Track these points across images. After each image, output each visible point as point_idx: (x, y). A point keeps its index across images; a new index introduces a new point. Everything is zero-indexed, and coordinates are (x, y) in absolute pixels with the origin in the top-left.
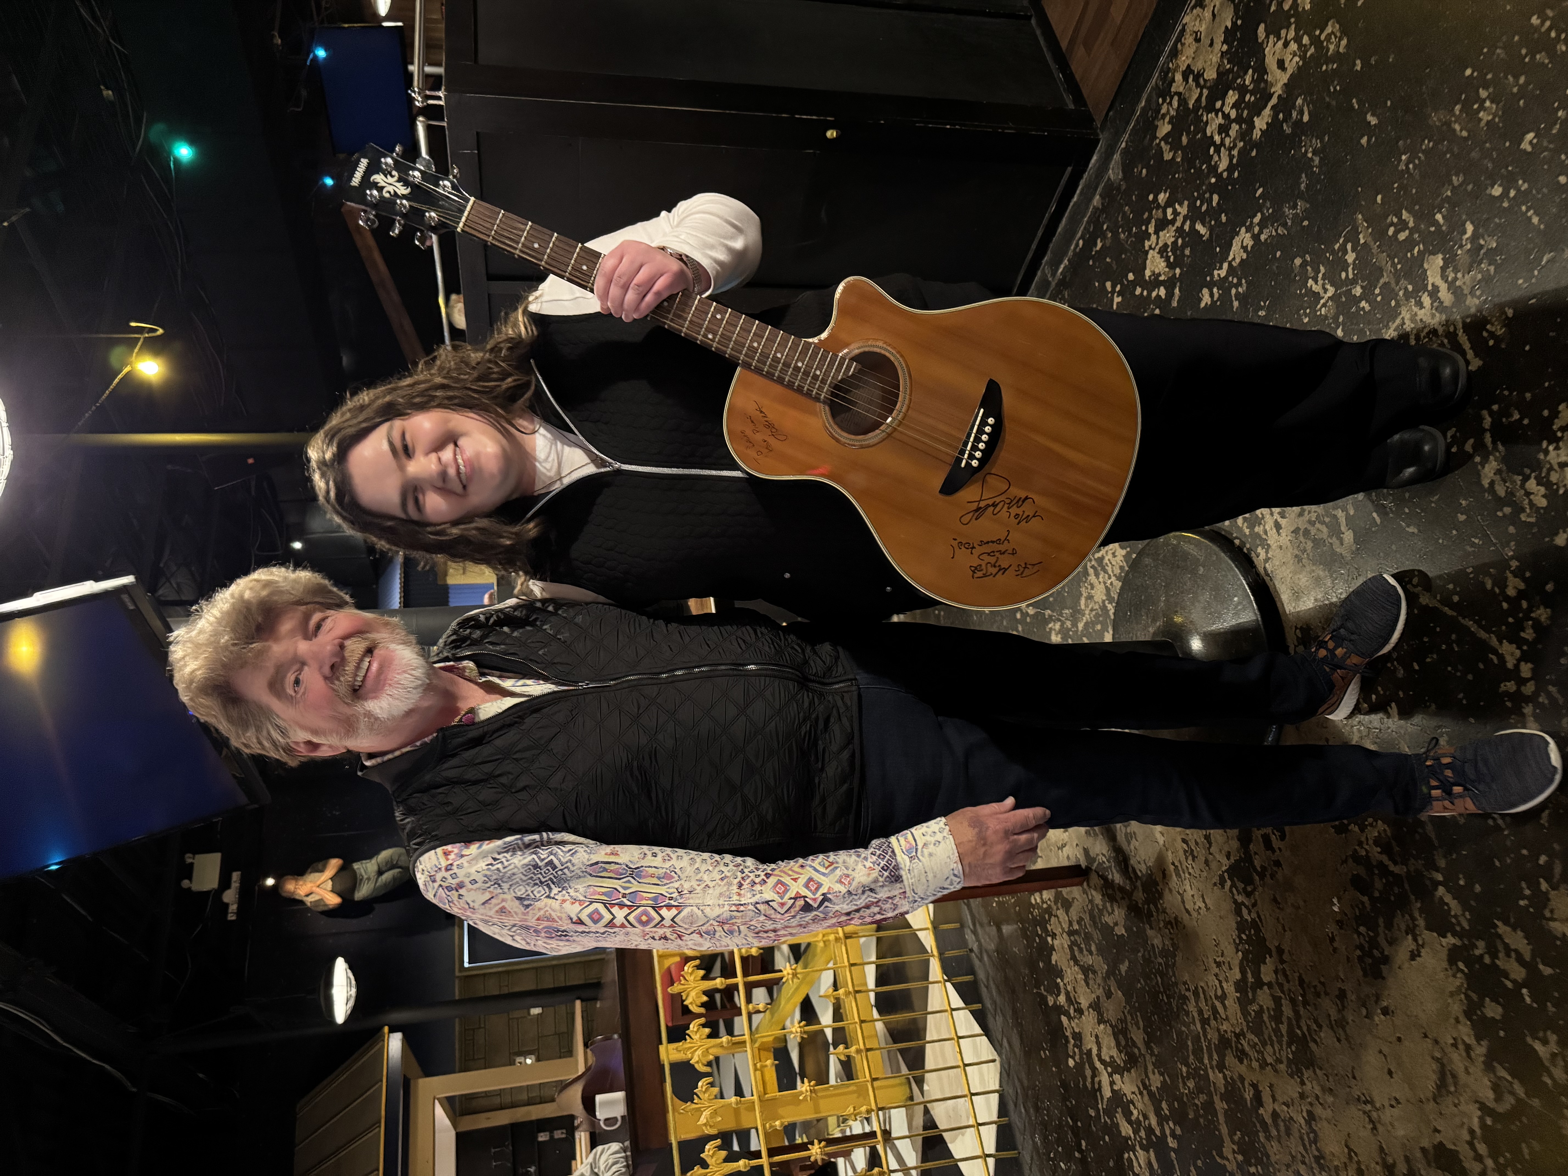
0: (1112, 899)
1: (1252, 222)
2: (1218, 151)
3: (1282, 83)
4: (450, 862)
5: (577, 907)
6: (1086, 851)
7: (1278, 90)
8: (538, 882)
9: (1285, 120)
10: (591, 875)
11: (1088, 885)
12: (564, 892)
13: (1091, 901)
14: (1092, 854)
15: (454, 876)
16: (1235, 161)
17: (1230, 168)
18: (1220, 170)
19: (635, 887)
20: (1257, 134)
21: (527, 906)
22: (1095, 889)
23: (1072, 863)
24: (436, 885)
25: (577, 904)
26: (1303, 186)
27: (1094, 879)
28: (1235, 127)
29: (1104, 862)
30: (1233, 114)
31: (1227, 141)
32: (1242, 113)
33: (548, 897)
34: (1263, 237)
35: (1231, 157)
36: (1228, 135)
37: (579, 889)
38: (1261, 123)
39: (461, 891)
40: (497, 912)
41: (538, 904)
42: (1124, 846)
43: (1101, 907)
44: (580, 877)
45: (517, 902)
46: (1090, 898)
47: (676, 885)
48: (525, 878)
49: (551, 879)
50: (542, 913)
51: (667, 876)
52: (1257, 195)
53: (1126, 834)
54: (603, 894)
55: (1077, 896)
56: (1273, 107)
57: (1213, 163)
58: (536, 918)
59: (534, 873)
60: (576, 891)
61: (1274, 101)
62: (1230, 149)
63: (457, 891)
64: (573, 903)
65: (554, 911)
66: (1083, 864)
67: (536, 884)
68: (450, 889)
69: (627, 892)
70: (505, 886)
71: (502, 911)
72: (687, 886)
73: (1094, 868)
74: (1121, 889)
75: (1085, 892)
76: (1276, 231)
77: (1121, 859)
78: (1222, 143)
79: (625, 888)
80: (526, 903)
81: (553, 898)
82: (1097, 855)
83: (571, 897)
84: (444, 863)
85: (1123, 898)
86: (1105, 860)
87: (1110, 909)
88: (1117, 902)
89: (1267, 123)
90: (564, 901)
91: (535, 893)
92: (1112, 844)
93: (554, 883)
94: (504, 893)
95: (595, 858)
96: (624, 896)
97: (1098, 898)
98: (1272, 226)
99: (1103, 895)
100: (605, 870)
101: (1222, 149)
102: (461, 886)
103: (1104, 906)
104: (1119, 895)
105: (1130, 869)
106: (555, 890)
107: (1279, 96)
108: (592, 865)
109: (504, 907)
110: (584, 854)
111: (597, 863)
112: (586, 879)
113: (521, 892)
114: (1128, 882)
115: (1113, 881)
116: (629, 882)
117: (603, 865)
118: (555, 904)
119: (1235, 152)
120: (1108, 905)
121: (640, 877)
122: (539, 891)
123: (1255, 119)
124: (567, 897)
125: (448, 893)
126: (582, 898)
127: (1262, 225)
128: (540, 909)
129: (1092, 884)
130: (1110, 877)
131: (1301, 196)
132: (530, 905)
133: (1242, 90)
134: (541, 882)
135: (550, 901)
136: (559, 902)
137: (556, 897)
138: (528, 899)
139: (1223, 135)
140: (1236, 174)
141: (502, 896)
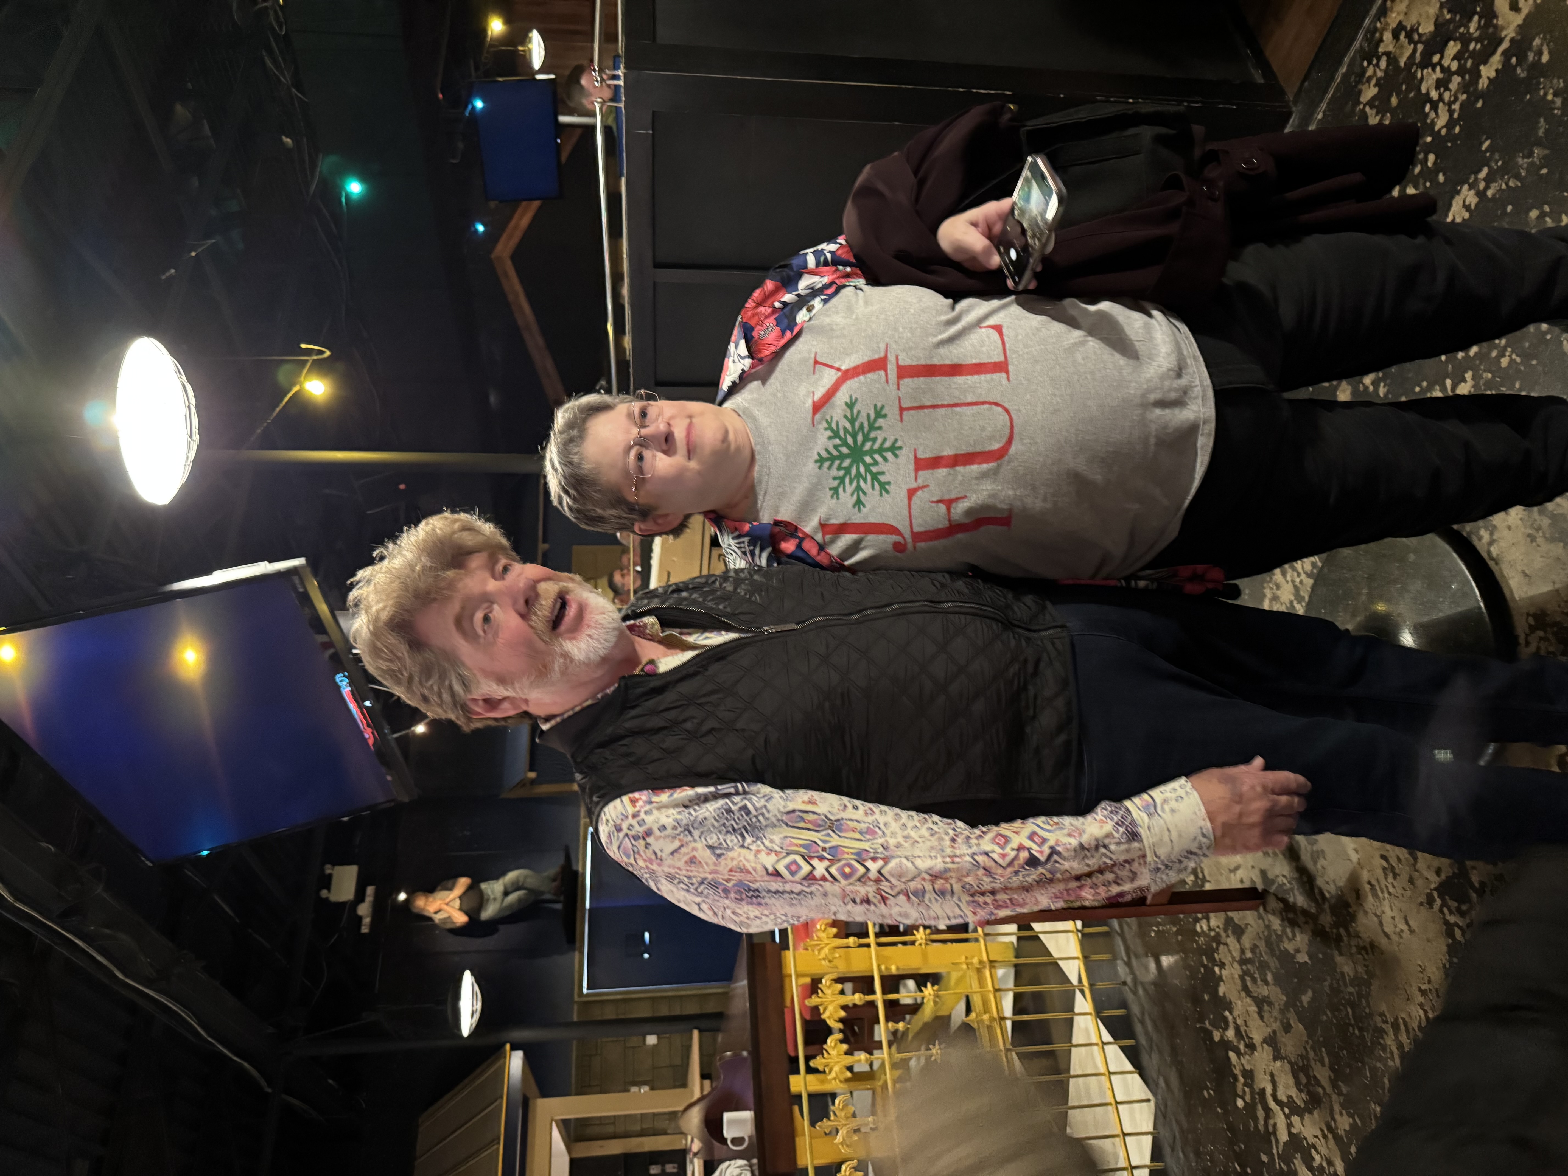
0: (1293, 923)
1: (1476, 179)
2: (1434, 107)
3: (1515, 24)
4: (637, 809)
5: (773, 858)
6: (1263, 873)
7: (1509, 33)
8: (730, 829)
9: (1519, 63)
10: (787, 825)
11: (1265, 909)
12: (759, 842)
13: (1268, 927)
14: (1270, 875)
15: (641, 823)
16: (1456, 115)
17: (1450, 125)
18: (1437, 128)
19: (835, 841)
20: (1483, 83)
21: (719, 856)
22: (1274, 914)
23: (1247, 885)
24: (621, 835)
25: (773, 854)
26: (1541, 133)
27: (1273, 903)
28: (1456, 80)
29: (1284, 884)
30: (1454, 66)
31: (1447, 96)
32: (1466, 63)
33: (743, 846)
34: (1490, 193)
35: (1451, 112)
36: (1447, 89)
37: (775, 837)
38: (1488, 72)
39: (649, 840)
40: (686, 862)
41: (731, 854)
42: (1310, 865)
43: (1279, 933)
44: (775, 826)
45: (708, 851)
46: (1267, 923)
47: (881, 841)
48: (716, 824)
49: (745, 827)
50: (735, 863)
51: (869, 831)
52: (1484, 148)
53: (1312, 853)
54: (801, 846)
55: (1252, 922)
56: (1504, 53)
57: (1429, 121)
58: (728, 869)
59: (727, 819)
60: (772, 841)
61: (1505, 45)
62: (1450, 104)
63: (644, 839)
64: (768, 854)
65: (748, 861)
66: (1260, 887)
67: (728, 832)
68: (636, 838)
69: (827, 846)
70: (696, 833)
71: (692, 861)
72: (892, 842)
73: (1272, 891)
74: (1305, 912)
75: (1260, 917)
76: (1507, 184)
77: (1305, 879)
78: (1441, 98)
79: (824, 841)
80: (718, 852)
81: (748, 848)
82: (1277, 876)
83: (767, 848)
84: (631, 810)
85: (1306, 923)
86: (1285, 881)
87: (1290, 935)
88: (1299, 926)
89: (1497, 71)
90: (758, 851)
91: (728, 842)
92: (1294, 864)
93: (747, 832)
94: (695, 841)
95: (791, 806)
96: (824, 849)
97: (1276, 923)
98: (1502, 179)
99: (1282, 920)
100: (803, 819)
101: (1441, 104)
102: (648, 833)
103: (1284, 932)
104: (1301, 919)
105: (1316, 891)
106: (749, 839)
107: (1512, 40)
108: (789, 813)
109: (694, 857)
110: (780, 800)
111: (794, 811)
112: (781, 830)
113: (712, 840)
114: (1313, 905)
115: (1295, 903)
116: (829, 835)
117: (800, 814)
118: (750, 856)
119: (1456, 107)
120: (1289, 930)
121: (840, 830)
122: (732, 840)
123: (1482, 68)
124: (762, 847)
125: (633, 842)
126: (778, 849)
127: (1489, 180)
128: (732, 859)
129: (1269, 908)
130: (1291, 900)
131: (1539, 143)
132: (723, 854)
133: (1465, 40)
134: (734, 830)
135: (744, 851)
136: (753, 853)
137: (751, 847)
138: (721, 848)
139: (1442, 90)
140: (1457, 129)
141: (693, 845)
